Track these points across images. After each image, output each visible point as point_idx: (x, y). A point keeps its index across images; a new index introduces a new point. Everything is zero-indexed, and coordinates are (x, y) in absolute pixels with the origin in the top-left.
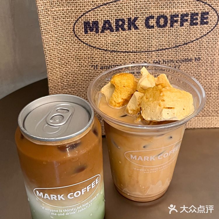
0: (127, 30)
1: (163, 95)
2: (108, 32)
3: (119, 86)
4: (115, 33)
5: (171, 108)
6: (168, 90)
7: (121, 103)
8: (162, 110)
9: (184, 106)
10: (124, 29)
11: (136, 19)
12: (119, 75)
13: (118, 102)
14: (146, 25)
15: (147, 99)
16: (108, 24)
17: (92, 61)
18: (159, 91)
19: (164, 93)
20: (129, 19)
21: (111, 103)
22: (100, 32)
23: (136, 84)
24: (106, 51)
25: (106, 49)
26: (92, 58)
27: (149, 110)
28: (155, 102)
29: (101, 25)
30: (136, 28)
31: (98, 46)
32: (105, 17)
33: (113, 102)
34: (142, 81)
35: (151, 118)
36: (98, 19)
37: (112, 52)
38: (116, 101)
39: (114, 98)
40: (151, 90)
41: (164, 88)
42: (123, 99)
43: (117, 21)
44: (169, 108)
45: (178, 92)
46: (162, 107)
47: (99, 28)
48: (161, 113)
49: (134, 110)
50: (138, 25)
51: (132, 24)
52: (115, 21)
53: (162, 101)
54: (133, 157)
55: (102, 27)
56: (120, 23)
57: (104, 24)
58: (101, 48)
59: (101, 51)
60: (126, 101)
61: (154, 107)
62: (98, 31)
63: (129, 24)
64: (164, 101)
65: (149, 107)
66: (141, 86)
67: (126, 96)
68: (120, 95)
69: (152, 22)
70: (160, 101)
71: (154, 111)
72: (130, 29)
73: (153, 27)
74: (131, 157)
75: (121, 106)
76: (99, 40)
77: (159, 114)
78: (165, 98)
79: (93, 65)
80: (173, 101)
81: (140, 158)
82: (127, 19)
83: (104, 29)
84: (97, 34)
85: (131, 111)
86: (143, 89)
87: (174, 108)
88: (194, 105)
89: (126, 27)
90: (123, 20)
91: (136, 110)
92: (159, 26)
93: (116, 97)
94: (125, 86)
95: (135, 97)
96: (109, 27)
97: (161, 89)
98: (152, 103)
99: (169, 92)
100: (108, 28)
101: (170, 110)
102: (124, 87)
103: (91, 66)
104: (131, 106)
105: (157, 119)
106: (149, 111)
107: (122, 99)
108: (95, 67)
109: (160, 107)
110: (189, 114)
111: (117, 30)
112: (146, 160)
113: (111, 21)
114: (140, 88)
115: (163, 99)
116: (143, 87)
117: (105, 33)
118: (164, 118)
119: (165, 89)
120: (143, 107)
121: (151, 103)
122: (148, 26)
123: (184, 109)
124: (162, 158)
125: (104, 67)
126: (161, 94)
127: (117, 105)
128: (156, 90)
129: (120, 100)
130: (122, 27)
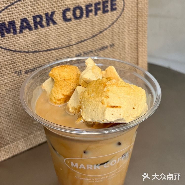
0: (46, 27)
1: (108, 90)
2: (27, 31)
3: (59, 80)
4: (34, 32)
5: (117, 107)
6: (114, 84)
7: (61, 100)
8: (105, 110)
9: (134, 104)
10: (42, 26)
11: (53, 13)
12: (60, 67)
13: (58, 99)
14: (64, 18)
15: (88, 94)
16: (26, 23)
17: (14, 67)
18: (103, 84)
19: (109, 87)
20: (47, 15)
21: (51, 100)
22: (18, 33)
23: (78, 77)
24: (27, 52)
25: (27, 50)
26: (14, 63)
27: (90, 108)
28: (97, 99)
29: (18, 25)
30: (54, 23)
31: (18, 49)
32: (21, 15)
33: (53, 99)
34: (84, 74)
35: (92, 119)
36: (13, 18)
37: (33, 52)
38: (56, 98)
39: (54, 93)
40: (94, 83)
41: (109, 82)
42: (65, 96)
43: (35, 18)
44: (114, 107)
45: (126, 86)
46: (106, 105)
47: (17, 28)
48: (104, 113)
49: (76, 108)
50: (56, 20)
51: (50, 19)
52: (32, 18)
53: (105, 97)
54: (74, 165)
55: (20, 27)
56: (38, 19)
57: (21, 23)
58: (22, 50)
59: (21, 54)
60: (68, 98)
61: (96, 105)
62: (16, 32)
63: (47, 20)
64: (108, 97)
65: (90, 105)
66: (84, 80)
67: (67, 91)
68: (60, 90)
69: (69, 15)
70: (103, 97)
71: (95, 110)
72: (48, 25)
73: (70, 20)
74: (72, 165)
75: (62, 103)
76: (19, 42)
77: (101, 114)
78: (109, 94)
79: (16, 71)
80: (119, 98)
81: (82, 166)
82: (44, 14)
83: (22, 28)
84: (15, 36)
85: (72, 109)
86: (86, 82)
87: (120, 107)
88: (147, 102)
89: (44, 23)
90: (40, 17)
91: (78, 108)
92: (76, 18)
93: (56, 93)
94: (65, 79)
95: (77, 92)
96: (28, 26)
97: (105, 83)
98: (94, 99)
99: (115, 87)
100: (26, 27)
101: (115, 109)
102: (64, 81)
103: (14, 72)
104: (72, 103)
105: (99, 121)
106: (89, 110)
107: (63, 95)
108: (18, 73)
109: (103, 105)
110: (141, 114)
111: (36, 28)
112: (89, 168)
113: (28, 19)
114: (83, 82)
115: (107, 95)
116: (86, 80)
117: (24, 34)
118: (107, 120)
119: (111, 82)
120: (83, 104)
121: (93, 101)
122: (66, 19)
123: (134, 108)
124: (108, 166)
125: (29, 70)
126: (106, 89)
127: (58, 102)
128: (100, 84)
129: (61, 96)
130: (41, 24)
